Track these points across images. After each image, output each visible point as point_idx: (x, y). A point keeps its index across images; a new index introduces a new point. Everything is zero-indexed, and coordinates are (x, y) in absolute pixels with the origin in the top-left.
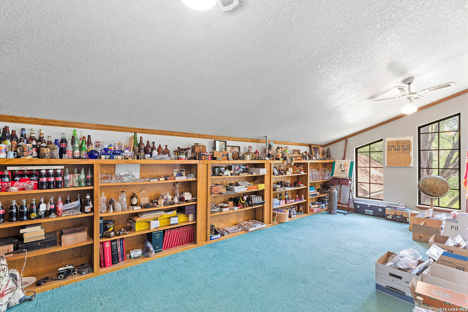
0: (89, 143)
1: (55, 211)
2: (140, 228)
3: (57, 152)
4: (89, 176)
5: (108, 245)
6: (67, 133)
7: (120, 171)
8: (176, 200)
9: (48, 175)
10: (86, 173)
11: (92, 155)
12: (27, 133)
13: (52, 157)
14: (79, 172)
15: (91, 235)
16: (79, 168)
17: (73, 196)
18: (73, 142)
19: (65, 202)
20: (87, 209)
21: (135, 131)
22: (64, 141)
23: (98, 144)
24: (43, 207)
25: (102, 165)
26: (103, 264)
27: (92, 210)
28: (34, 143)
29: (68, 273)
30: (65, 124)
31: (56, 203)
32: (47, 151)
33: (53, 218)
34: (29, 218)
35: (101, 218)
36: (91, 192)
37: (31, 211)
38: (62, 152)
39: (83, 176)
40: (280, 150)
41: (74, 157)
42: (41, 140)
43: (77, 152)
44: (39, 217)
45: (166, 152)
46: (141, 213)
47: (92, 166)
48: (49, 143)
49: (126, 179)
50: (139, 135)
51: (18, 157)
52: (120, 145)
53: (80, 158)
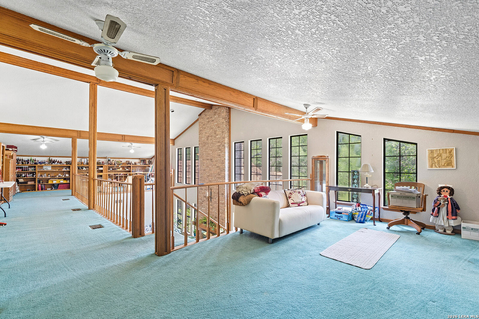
0: (35, 161)
1: (26, 176)
2: (50, 182)
3: (27, 163)
4: (35, 168)
5: (40, 185)
6: (29, 158)
7: (44, 168)
8: (63, 176)
9: (24, 168)
10: (34, 168)
11: (35, 163)
12: (19, 159)
13: (25, 164)
14: (32, 168)
15: (35, 183)
16: (32, 167)
17: (31, 173)
18: (31, 161)
19: (29, 174)
20: (34, 176)
21: (50, 157)
22: (28, 160)
23: (38, 161)
24: (23, 175)
25: (38, 166)
26: (38, 190)
27: (35, 176)
28: (21, 161)
29: (29, 190)
30: (29, 156)
31: (26, 174)
32: (24, 163)
33: (26, 177)
34: (20, 177)
35: (38, 179)
36: (35, 172)
37: (21, 176)
38: (28, 163)
39: (33, 169)
40: (114, 161)
41: (31, 164)
42: (23, 160)
43: (32, 163)
44: (22, 177)
45: (61, 163)
46: (51, 179)
47: (35, 166)
48: (25, 161)
49: (45, 170)
50: (51, 158)
51: (18, 164)
52: (45, 161)
53: (32, 164)
